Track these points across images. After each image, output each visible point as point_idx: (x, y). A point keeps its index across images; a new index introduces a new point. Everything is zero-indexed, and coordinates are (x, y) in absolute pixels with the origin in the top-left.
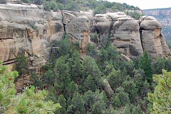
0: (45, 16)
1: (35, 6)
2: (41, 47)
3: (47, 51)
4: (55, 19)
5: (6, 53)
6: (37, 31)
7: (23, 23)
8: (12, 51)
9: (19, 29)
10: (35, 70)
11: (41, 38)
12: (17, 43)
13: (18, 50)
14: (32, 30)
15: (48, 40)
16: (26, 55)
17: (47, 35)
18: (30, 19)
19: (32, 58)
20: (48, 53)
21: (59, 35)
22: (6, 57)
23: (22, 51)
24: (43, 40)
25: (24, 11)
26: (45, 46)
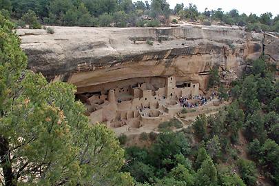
0: (245, 37)
1: (237, 27)
2: (236, 64)
3: (240, 68)
4: (254, 40)
5: (203, 65)
6: (234, 50)
7: (222, 41)
8: (208, 64)
9: (217, 47)
10: (225, 83)
11: (236, 56)
12: (213, 59)
13: (213, 64)
14: (228, 48)
15: (244, 59)
16: (220, 69)
17: (244, 54)
18: (229, 38)
19: (224, 73)
20: (241, 70)
21: (257, 55)
22: (202, 69)
23: (217, 66)
24: (238, 58)
25: (225, 32)
26: (239, 63)
